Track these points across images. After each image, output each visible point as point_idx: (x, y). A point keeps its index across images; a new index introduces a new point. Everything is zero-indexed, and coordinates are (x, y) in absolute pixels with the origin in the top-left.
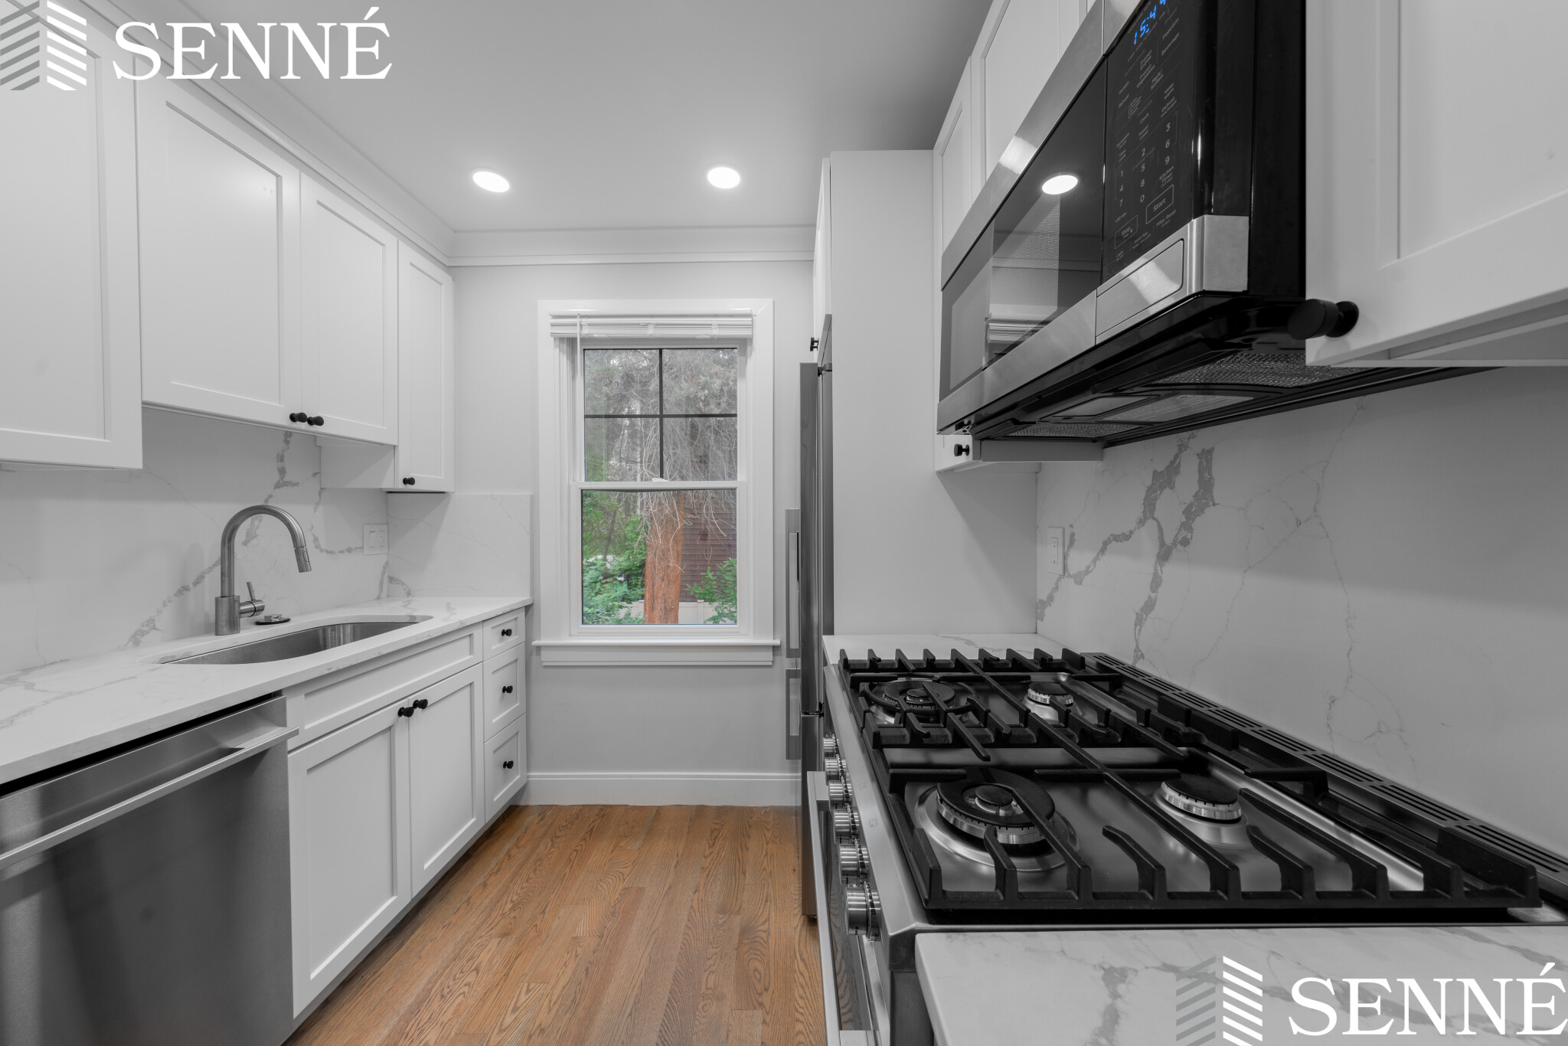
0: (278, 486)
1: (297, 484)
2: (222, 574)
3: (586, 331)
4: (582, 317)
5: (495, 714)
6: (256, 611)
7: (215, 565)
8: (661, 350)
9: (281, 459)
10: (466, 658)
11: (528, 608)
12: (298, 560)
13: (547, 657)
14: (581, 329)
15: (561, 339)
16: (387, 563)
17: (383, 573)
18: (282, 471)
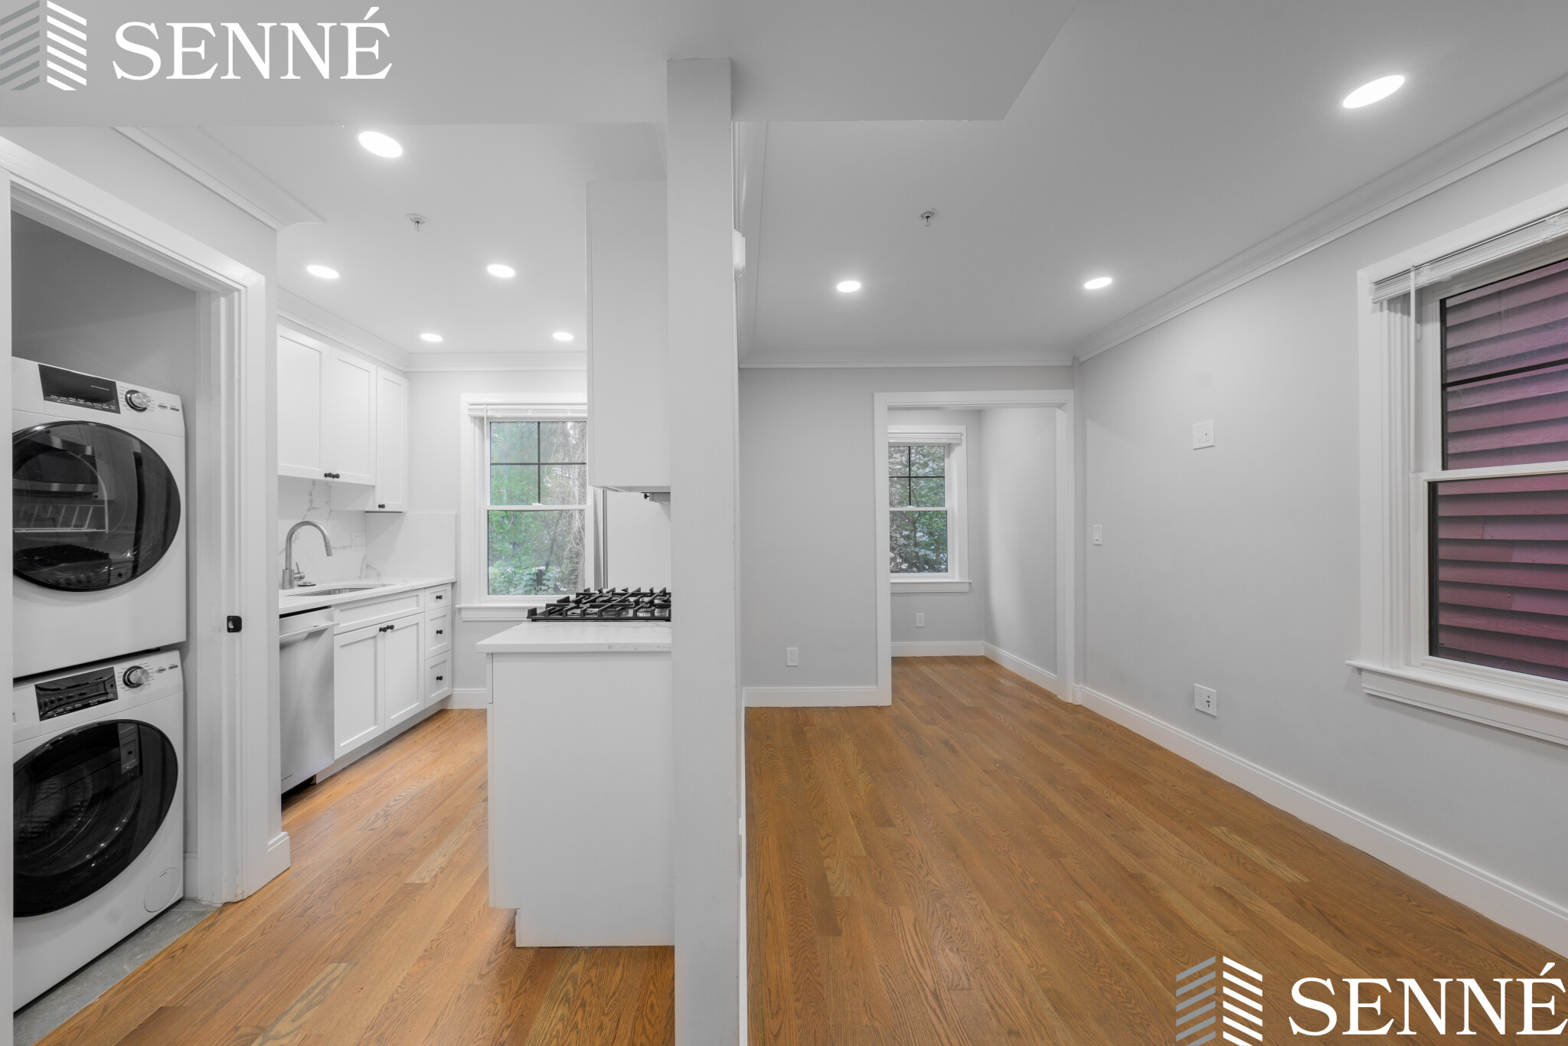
0: (309, 510)
1: (318, 508)
2: (286, 557)
3: (490, 414)
4: (487, 404)
5: (432, 646)
6: (301, 578)
7: (282, 552)
8: (539, 423)
9: (311, 494)
10: (414, 609)
11: (453, 584)
12: (327, 550)
13: (465, 615)
14: (487, 412)
15: (475, 418)
16: (365, 556)
17: (363, 562)
18: (311, 501)
